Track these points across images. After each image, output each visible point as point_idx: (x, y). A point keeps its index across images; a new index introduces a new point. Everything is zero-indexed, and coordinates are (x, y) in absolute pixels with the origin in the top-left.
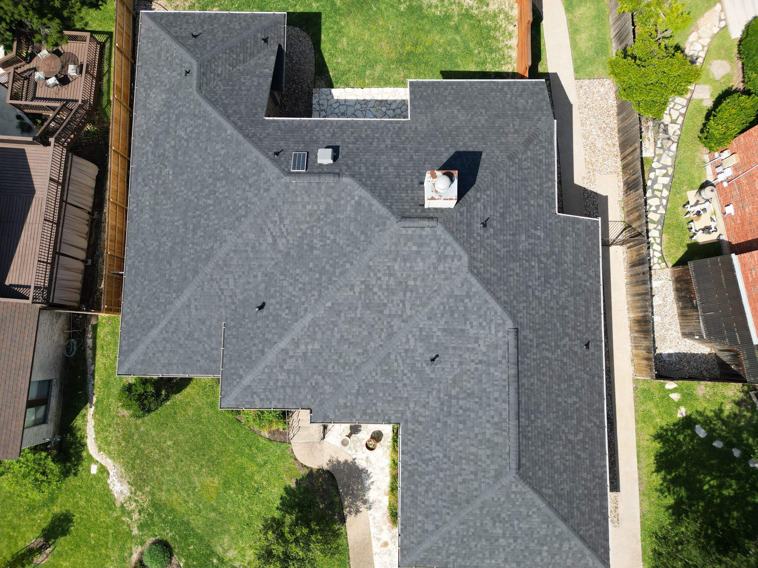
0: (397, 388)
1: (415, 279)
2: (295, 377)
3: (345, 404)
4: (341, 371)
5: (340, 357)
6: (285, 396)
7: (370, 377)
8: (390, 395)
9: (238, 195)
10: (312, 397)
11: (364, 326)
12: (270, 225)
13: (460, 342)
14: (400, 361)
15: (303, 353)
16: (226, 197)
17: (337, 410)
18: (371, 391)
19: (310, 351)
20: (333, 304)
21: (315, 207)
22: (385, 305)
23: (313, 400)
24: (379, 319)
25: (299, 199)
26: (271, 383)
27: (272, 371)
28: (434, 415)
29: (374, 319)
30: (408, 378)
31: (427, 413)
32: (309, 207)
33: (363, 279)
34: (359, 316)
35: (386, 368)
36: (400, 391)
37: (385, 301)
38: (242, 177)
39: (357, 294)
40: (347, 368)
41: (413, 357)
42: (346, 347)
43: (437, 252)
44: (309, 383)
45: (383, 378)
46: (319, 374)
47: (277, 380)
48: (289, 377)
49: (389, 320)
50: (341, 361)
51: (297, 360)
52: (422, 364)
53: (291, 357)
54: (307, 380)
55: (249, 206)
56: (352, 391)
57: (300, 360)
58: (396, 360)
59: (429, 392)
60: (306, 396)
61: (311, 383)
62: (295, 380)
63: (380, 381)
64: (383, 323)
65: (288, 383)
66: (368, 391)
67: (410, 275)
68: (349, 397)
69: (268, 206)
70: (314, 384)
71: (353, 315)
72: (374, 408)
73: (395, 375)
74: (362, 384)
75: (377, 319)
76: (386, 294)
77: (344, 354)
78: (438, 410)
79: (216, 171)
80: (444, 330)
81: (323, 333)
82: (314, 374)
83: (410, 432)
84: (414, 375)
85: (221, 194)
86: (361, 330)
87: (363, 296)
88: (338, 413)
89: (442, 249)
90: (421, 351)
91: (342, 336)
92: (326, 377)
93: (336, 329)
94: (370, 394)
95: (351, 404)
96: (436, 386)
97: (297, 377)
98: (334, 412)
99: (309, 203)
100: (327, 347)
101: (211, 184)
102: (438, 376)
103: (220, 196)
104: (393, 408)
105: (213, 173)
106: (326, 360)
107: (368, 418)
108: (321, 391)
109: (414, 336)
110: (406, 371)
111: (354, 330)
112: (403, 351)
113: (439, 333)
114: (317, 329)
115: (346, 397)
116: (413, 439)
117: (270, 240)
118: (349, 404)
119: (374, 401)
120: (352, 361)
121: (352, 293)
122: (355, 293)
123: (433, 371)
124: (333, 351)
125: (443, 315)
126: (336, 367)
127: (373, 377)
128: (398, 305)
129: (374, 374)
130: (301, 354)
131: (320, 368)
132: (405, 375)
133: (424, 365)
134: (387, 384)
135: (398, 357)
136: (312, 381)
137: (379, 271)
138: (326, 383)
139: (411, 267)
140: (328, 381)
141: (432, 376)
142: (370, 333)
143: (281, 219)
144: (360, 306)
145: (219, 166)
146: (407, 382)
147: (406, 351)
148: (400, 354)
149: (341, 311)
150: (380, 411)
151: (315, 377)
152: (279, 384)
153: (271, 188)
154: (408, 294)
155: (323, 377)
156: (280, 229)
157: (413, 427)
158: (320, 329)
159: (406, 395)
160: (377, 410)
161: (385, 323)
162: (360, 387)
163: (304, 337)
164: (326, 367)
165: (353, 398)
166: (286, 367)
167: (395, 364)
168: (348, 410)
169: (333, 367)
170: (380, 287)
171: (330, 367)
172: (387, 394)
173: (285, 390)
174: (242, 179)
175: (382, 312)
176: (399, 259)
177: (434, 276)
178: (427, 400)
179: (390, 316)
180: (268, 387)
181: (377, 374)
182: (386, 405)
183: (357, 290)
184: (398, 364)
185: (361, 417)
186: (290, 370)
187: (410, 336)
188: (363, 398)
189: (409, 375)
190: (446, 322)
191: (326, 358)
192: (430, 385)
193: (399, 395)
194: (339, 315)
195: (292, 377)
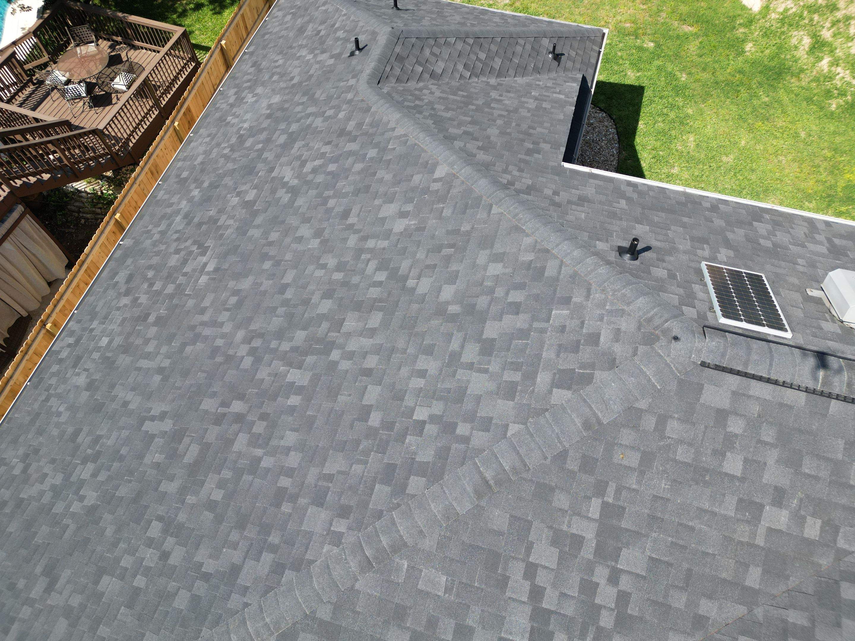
9: (422, 374)
12: (544, 554)
16: (368, 372)
25: (734, 465)
38: (453, 309)
55: (462, 429)
69: (562, 456)
79: (355, 280)
85: (350, 356)
101: (323, 317)
103: (345, 365)
105: (345, 284)
145: (372, 265)
153: (599, 375)
156: (589, 589)
174: (453, 318)
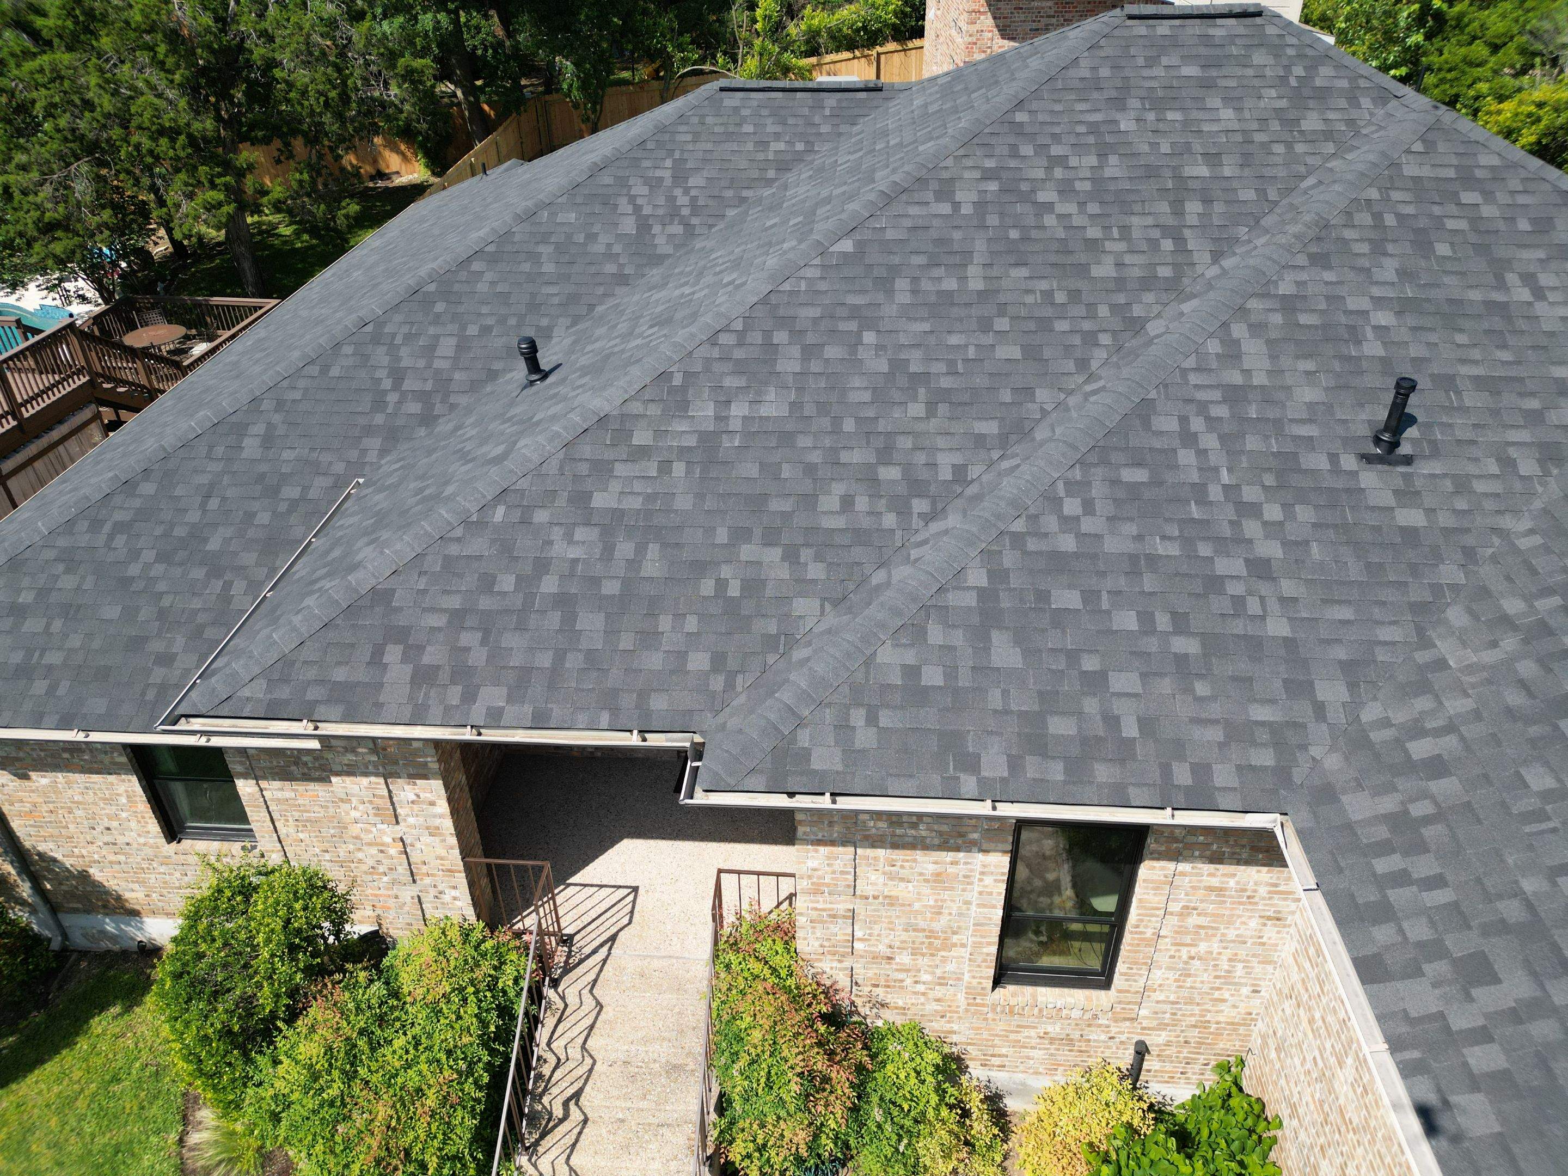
0: (1215, 583)
1: (1213, 159)
2: (641, 549)
3: (911, 672)
4: (890, 520)
5: (886, 455)
6: (560, 656)
7: (1050, 523)
8: (1181, 624)
10: (718, 661)
11: (1002, 324)
12: (640, 189)
13: (1506, 356)
14: (1210, 441)
15: (704, 437)
17: (858, 717)
18: (1067, 598)
19: (735, 425)
20: (860, 244)
21: (800, 146)
22: (1093, 245)
23: (718, 683)
24: (1075, 295)
25: (748, 128)
26: (507, 582)
27: (525, 521)
28: (1515, 698)
29: (1048, 295)
30: (1273, 529)
31: (1456, 705)
32: (775, 146)
33: (990, 163)
34: (976, 284)
35: (1139, 475)
36: (1238, 602)
37: (1093, 232)
39: (966, 210)
40: (920, 506)
41: (1278, 424)
42: (917, 409)
43: (1284, 79)
44: (707, 587)
45: (1131, 529)
46: (770, 539)
47: (542, 566)
48: (608, 551)
49: (1121, 299)
50: (890, 473)
51: (665, 467)
52: (1334, 458)
53: (642, 452)
54: (700, 567)
56: (953, 599)
57: (679, 469)
58: (1188, 438)
59: (1419, 608)
60: (682, 656)
61: (722, 584)
62: (634, 564)
63: (1112, 545)
64: (1091, 313)
65: (595, 582)
66: (1043, 596)
67: (1188, 147)
68: (936, 635)
70: (734, 590)
71: (951, 284)
72: (1091, 706)
73: (1195, 511)
74: (1009, 559)
75: (1060, 297)
76: (1093, 208)
77: (905, 443)
78: (1527, 668)
80: (1403, 307)
81: (809, 352)
82: (741, 535)
83: (1382, 832)
84: (1304, 514)
86: (988, 339)
87: (993, 220)
88: (865, 738)
89: (1299, 71)
90: (1308, 394)
91: (898, 365)
92: (806, 554)
93: (869, 337)
94: (1060, 618)
95: (951, 673)
96: (1450, 573)
97: (653, 550)
98: (844, 728)
99: (777, 136)
100: (822, 408)
102: (1445, 520)
104: (1215, 710)
106: (810, 469)
107: (1056, 772)
108: (772, 628)
109: (1257, 329)
110: (1250, 494)
111: (954, 340)
112: (1217, 395)
113: (1383, 318)
114: (780, 337)
115: (918, 634)
116: (1424, 866)
117: (629, 226)
118: (932, 676)
119: (1090, 664)
120: (946, 474)
121: (946, 208)
122: (956, 206)
123: (1407, 496)
124: (849, 425)
125: (1378, 249)
126: (862, 503)
127: (1069, 523)
128: (1154, 244)
129: (1072, 507)
130: (691, 441)
131: (776, 505)
132: (1254, 510)
133: (1349, 462)
134: (1153, 560)
135: (1197, 424)
136: (726, 571)
137: (1056, 138)
138: (803, 585)
139: (1186, 122)
140: (816, 571)
141: (1411, 517)
142: (1032, 353)
143: (680, 177)
144: (980, 246)
146: (1272, 550)
147: (1234, 395)
148: (1203, 408)
149: (894, 271)
150: (1130, 729)
151: (747, 551)
152: (549, 585)
154: (1193, 208)
155: (791, 556)
156: (671, 199)
157: (1388, 804)
158: (798, 335)
159: (1278, 627)
160: (1112, 721)
161: (1103, 311)
162: (998, 575)
163: (717, 367)
164: (809, 501)
165: (958, 638)
166: (600, 500)
167: (1186, 457)
168: (929, 718)
169: (847, 502)
170: (1066, 189)
171: (830, 502)
172: (1163, 621)
173: (569, 619)
175: (1082, 270)
176: (1134, 103)
177: (1289, 145)
178: (1422, 657)
179: (1120, 283)
180: (485, 603)
181: (1089, 507)
182: (1166, 686)
183: (966, 197)
184: (1202, 453)
185: (1015, 764)
186: (618, 514)
187: (1239, 330)
188: (1020, 637)
189: (1273, 512)
190: (1405, 274)
191: (815, 457)
192: (1414, 569)
193: (1239, 627)
194: (885, 284)
195: (625, 549)
